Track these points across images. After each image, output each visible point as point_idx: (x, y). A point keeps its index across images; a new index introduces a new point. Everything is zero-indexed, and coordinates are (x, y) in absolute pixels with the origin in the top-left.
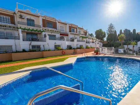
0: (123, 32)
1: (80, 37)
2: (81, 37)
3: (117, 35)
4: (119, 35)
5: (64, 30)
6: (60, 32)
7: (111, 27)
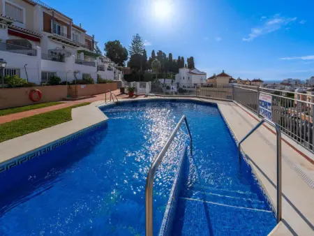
0: (156, 55)
1: (79, 52)
2: (82, 53)
3: (148, 59)
4: (151, 60)
5: (24, 22)
6: (9, 23)
7: (137, 41)
